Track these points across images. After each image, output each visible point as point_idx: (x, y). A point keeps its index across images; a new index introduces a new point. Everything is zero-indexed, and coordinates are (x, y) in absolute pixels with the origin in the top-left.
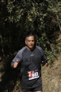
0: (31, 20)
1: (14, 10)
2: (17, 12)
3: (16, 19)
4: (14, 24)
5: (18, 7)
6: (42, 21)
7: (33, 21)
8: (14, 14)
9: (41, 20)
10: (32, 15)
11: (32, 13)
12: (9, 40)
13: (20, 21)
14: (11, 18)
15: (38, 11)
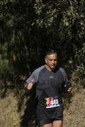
0: (67, 24)
1: (44, 10)
2: (48, 13)
3: (46, 22)
4: (44, 29)
5: (50, 7)
6: (83, 26)
7: (70, 26)
8: (44, 16)
9: (82, 24)
10: (68, 17)
11: (69, 14)
12: (37, 52)
13: (53, 26)
14: (40, 21)
15: (78, 12)
